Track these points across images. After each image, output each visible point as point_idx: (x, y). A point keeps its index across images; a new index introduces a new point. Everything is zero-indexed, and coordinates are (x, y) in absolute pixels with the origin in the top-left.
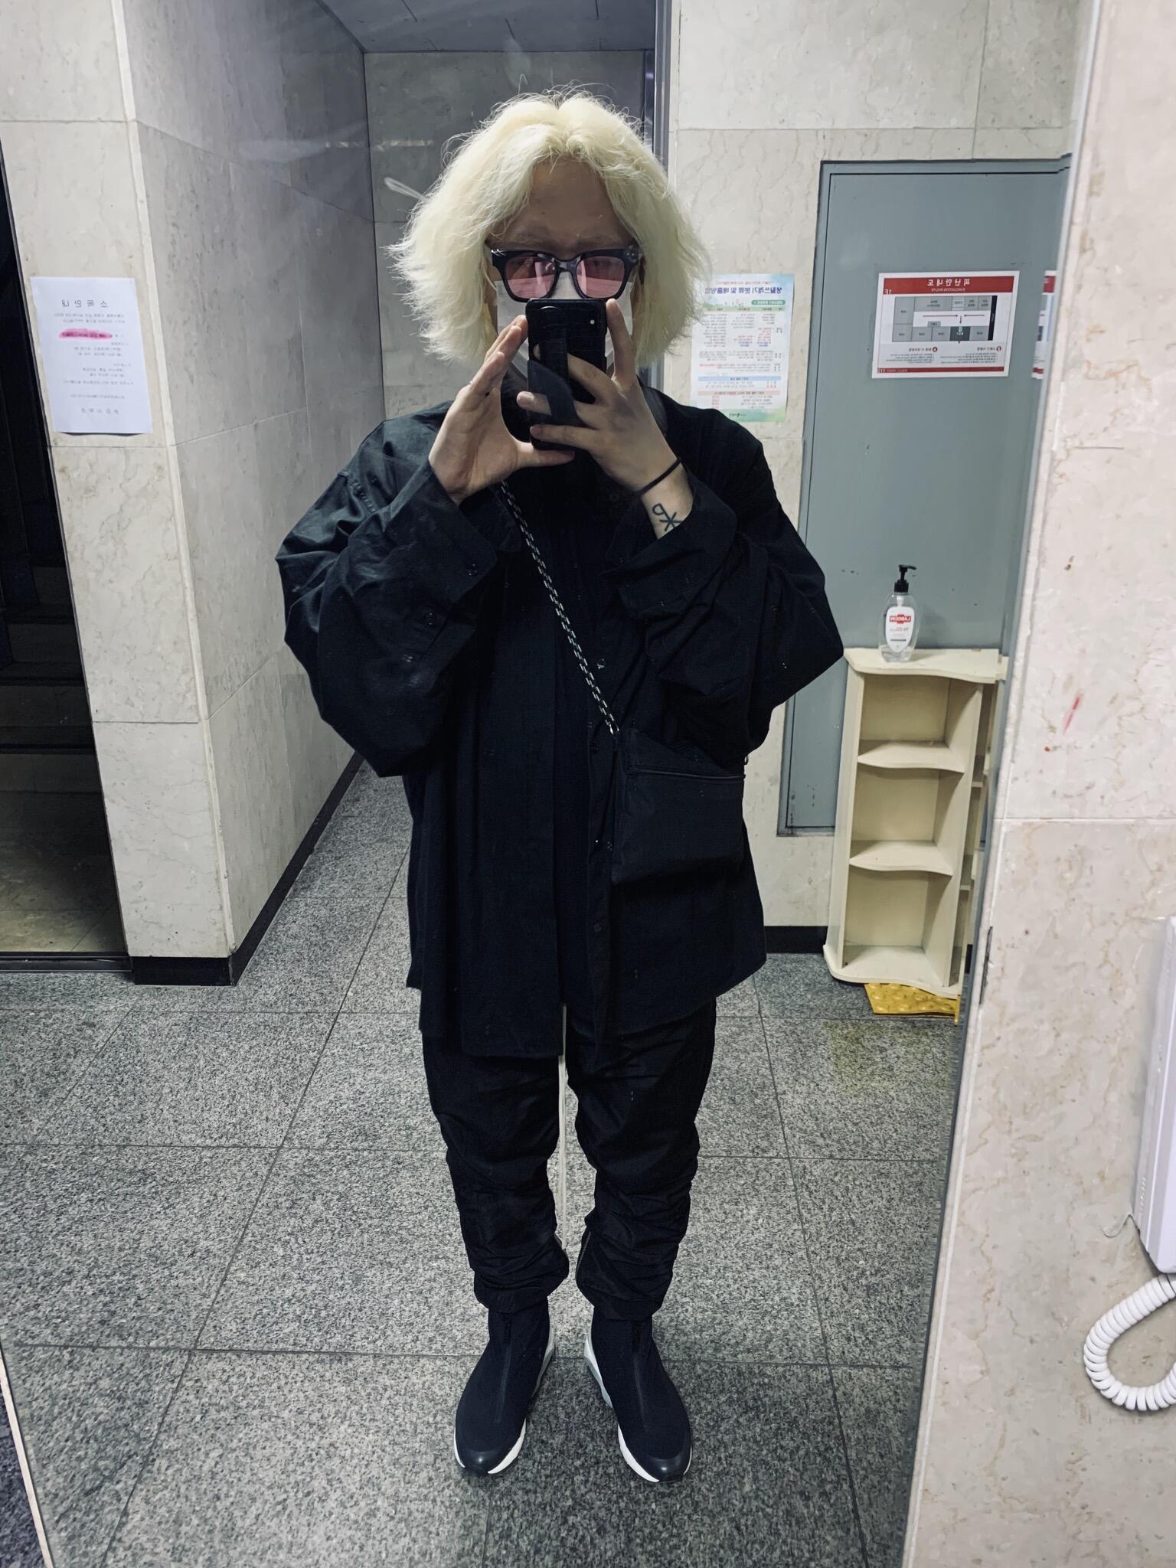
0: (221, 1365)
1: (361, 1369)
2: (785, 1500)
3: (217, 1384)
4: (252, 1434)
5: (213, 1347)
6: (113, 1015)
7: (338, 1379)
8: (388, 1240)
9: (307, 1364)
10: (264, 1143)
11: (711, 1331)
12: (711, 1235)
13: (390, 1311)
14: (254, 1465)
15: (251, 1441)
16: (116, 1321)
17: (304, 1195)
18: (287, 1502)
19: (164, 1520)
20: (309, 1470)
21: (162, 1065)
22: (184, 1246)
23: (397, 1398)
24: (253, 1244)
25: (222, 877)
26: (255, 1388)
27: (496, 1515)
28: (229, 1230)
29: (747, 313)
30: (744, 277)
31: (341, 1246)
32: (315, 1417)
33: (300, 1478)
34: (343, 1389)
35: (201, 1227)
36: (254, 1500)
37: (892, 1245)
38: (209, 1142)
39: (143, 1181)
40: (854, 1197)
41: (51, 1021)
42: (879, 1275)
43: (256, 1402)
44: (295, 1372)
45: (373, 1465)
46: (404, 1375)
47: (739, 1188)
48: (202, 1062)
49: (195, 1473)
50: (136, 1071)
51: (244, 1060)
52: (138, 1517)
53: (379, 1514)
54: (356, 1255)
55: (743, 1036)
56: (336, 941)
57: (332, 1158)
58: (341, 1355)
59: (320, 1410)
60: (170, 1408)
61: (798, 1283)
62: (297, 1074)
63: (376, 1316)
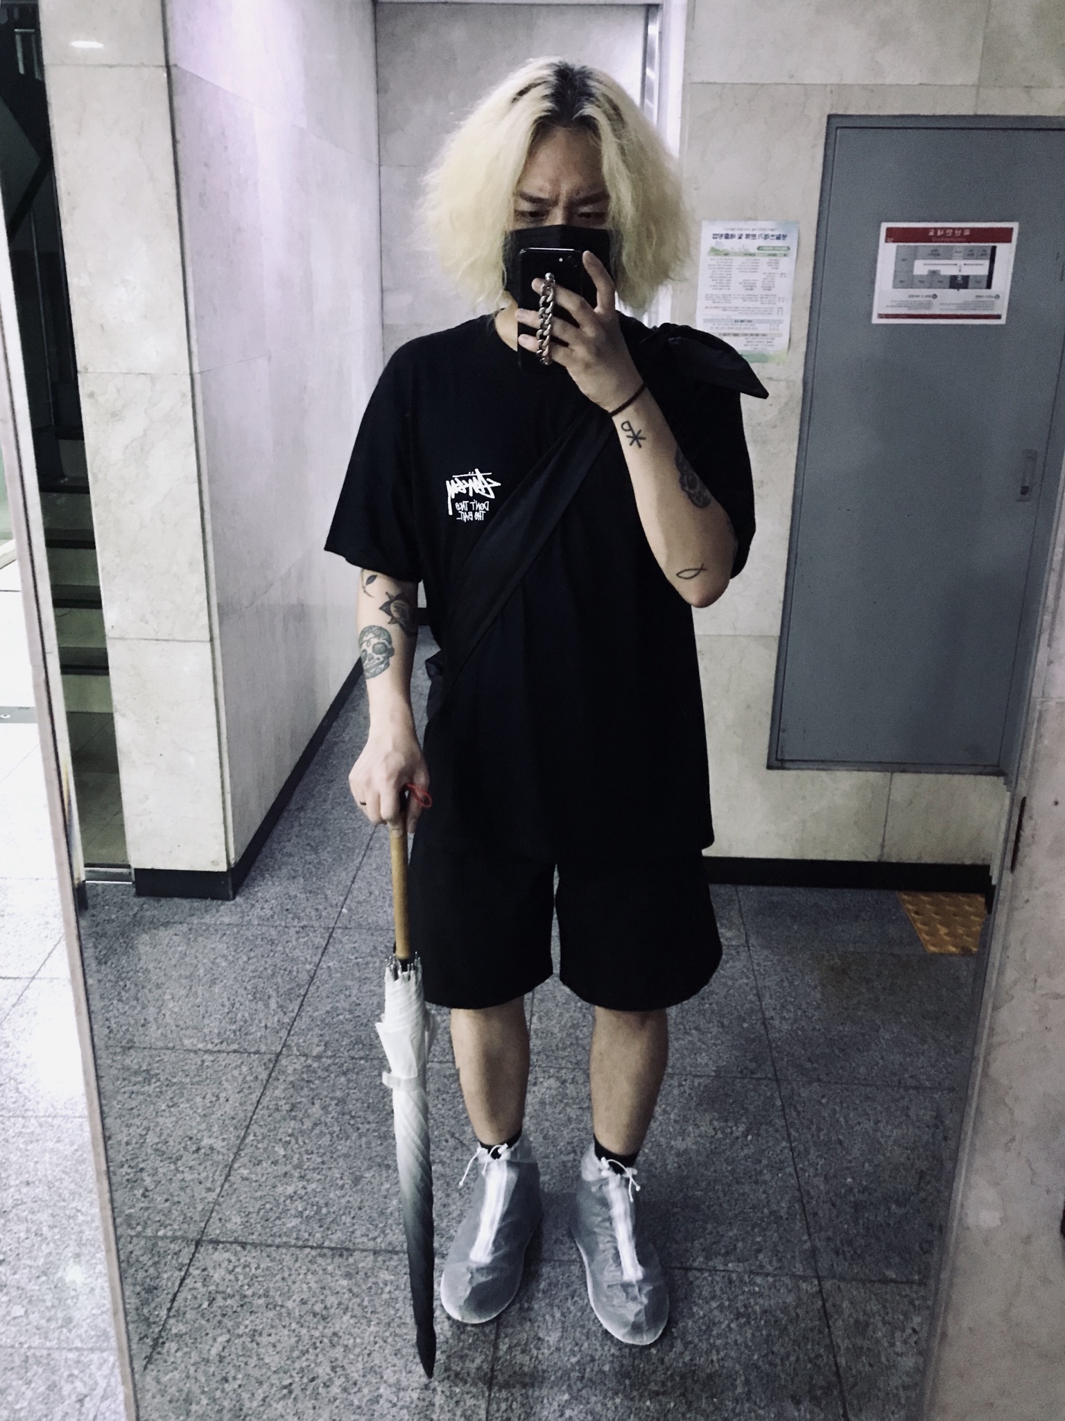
0: (227, 1255)
1: (360, 1265)
3: (223, 1273)
4: (258, 1322)
5: (219, 1238)
6: (114, 924)
7: (339, 1273)
9: (310, 1257)
10: (263, 1049)
11: (702, 1240)
13: (389, 1211)
14: (261, 1350)
15: (257, 1328)
17: (303, 1099)
18: (293, 1386)
19: (174, 1399)
20: (313, 1357)
21: (162, 974)
22: (189, 1143)
23: (397, 1292)
26: (260, 1279)
28: (231, 1129)
29: (752, 258)
30: (751, 224)
31: (339, 1147)
32: (318, 1308)
33: (305, 1364)
34: (345, 1282)
35: (203, 1126)
36: (261, 1383)
37: (879, 1165)
38: (210, 1046)
39: (147, 1081)
40: (842, 1119)
42: (866, 1194)
43: (261, 1292)
44: (298, 1265)
45: (375, 1354)
47: (728, 1106)
48: (201, 972)
49: (204, 1357)
50: (139, 977)
51: (243, 970)
53: (382, 1401)
54: (355, 1157)
55: (731, 963)
56: (330, 860)
57: (329, 1065)
58: (342, 1251)
59: (323, 1301)
60: (179, 1294)
61: (787, 1197)
62: (294, 985)
63: (375, 1215)
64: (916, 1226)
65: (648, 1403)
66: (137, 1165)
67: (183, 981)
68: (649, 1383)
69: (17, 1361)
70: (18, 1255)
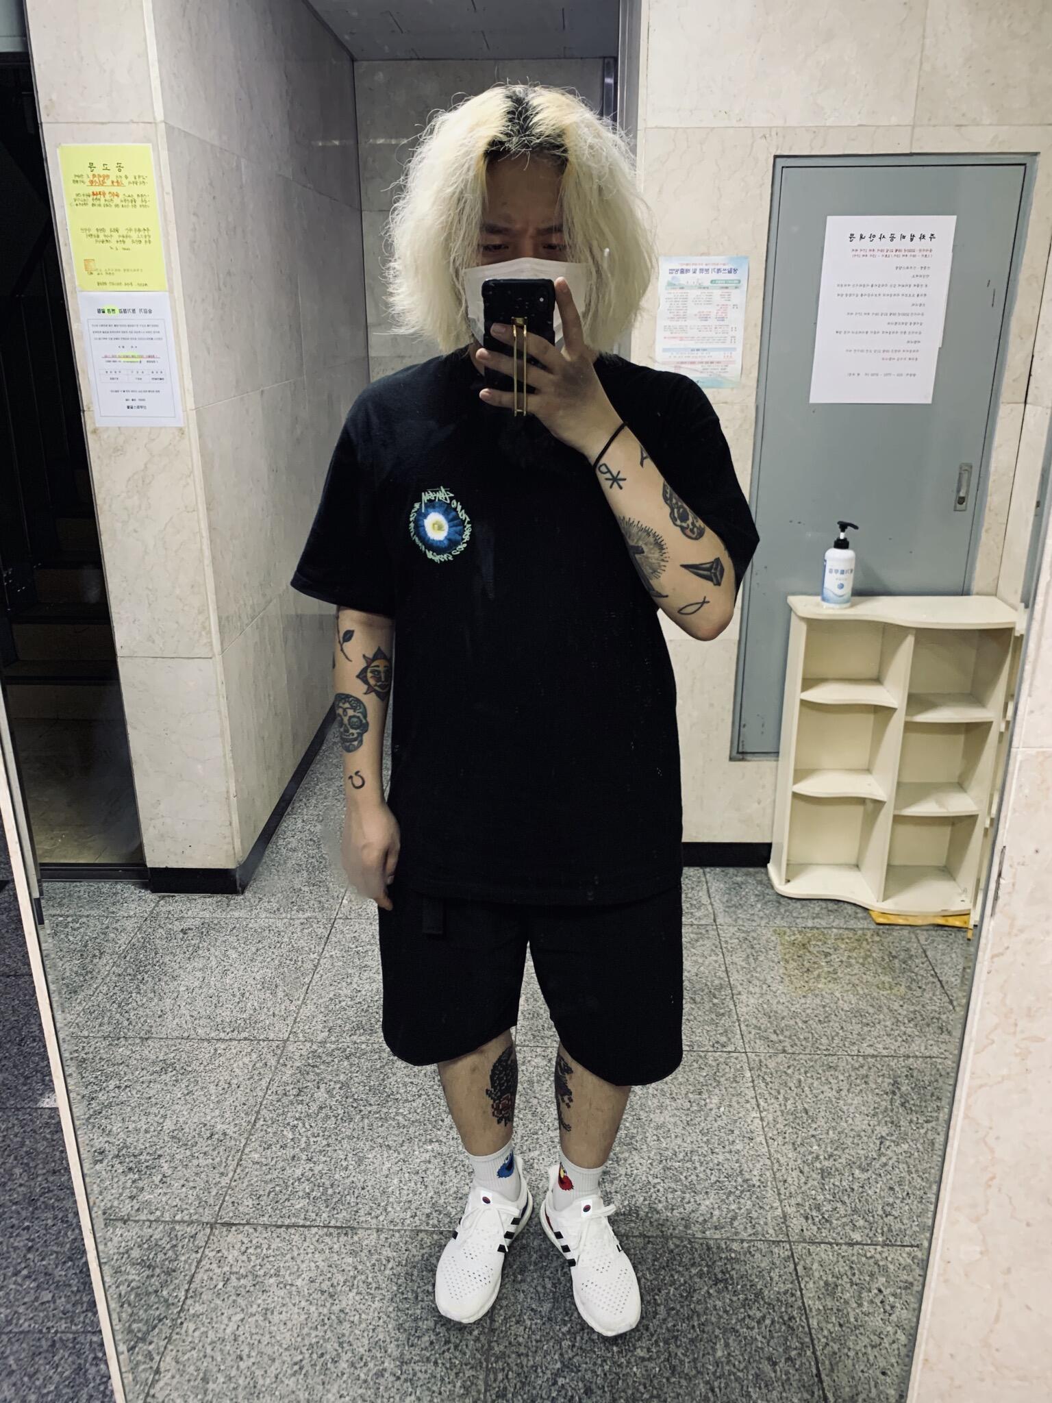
0: (239, 1237)
1: (365, 1243)
2: (755, 1365)
3: (237, 1254)
4: (270, 1300)
5: (232, 1221)
6: (133, 920)
7: (345, 1251)
8: (386, 1125)
9: (317, 1237)
10: (271, 1036)
11: (681, 1210)
12: (679, 1122)
13: (390, 1189)
14: (272, 1328)
15: (269, 1307)
16: (146, 1196)
17: (309, 1084)
18: (303, 1363)
19: (193, 1378)
20: (322, 1334)
21: (178, 965)
22: (203, 1129)
23: (399, 1269)
24: (265, 1127)
25: (232, 796)
26: (271, 1259)
27: (492, 1376)
28: (243, 1115)
29: (706, 291)
30: (705, 259)
31: (343, 1130)
32: (326, 1286)
33: (314, 1340)
34: (350, 1260)
35: (217, 1112)
36: (274, 1360)
37: (842, 1132)
38: (222, 1035)
39: (164, 1070)
40: (806, 1088)
41: (78, 925)
42: (832, 1160)
43: (272, 1272)
44: (306, 1244)
45: (380, 1329)
46: (404, 1248)
47: (702, 1080)
48: (214, 964)
49: (218, 1335)
50: (156, 970)
51: (252, 961)
52: (169, 1375)
53: (386, 1375)
54: (358, 1139)
55: (701, 942)
57: (333, 1050)
58: (347, 1229)
59: (330, 1279)
60: (196, 1276)
61: (758, 1166)
62: (299, 974)
63: (377, 1194)
64: (878, 1191)
65: (635, 1369)
66: (155, 1152)
67: (199, 974)
68: (635, 1349)
69: (45, 1344)
70: (45, 1241)
